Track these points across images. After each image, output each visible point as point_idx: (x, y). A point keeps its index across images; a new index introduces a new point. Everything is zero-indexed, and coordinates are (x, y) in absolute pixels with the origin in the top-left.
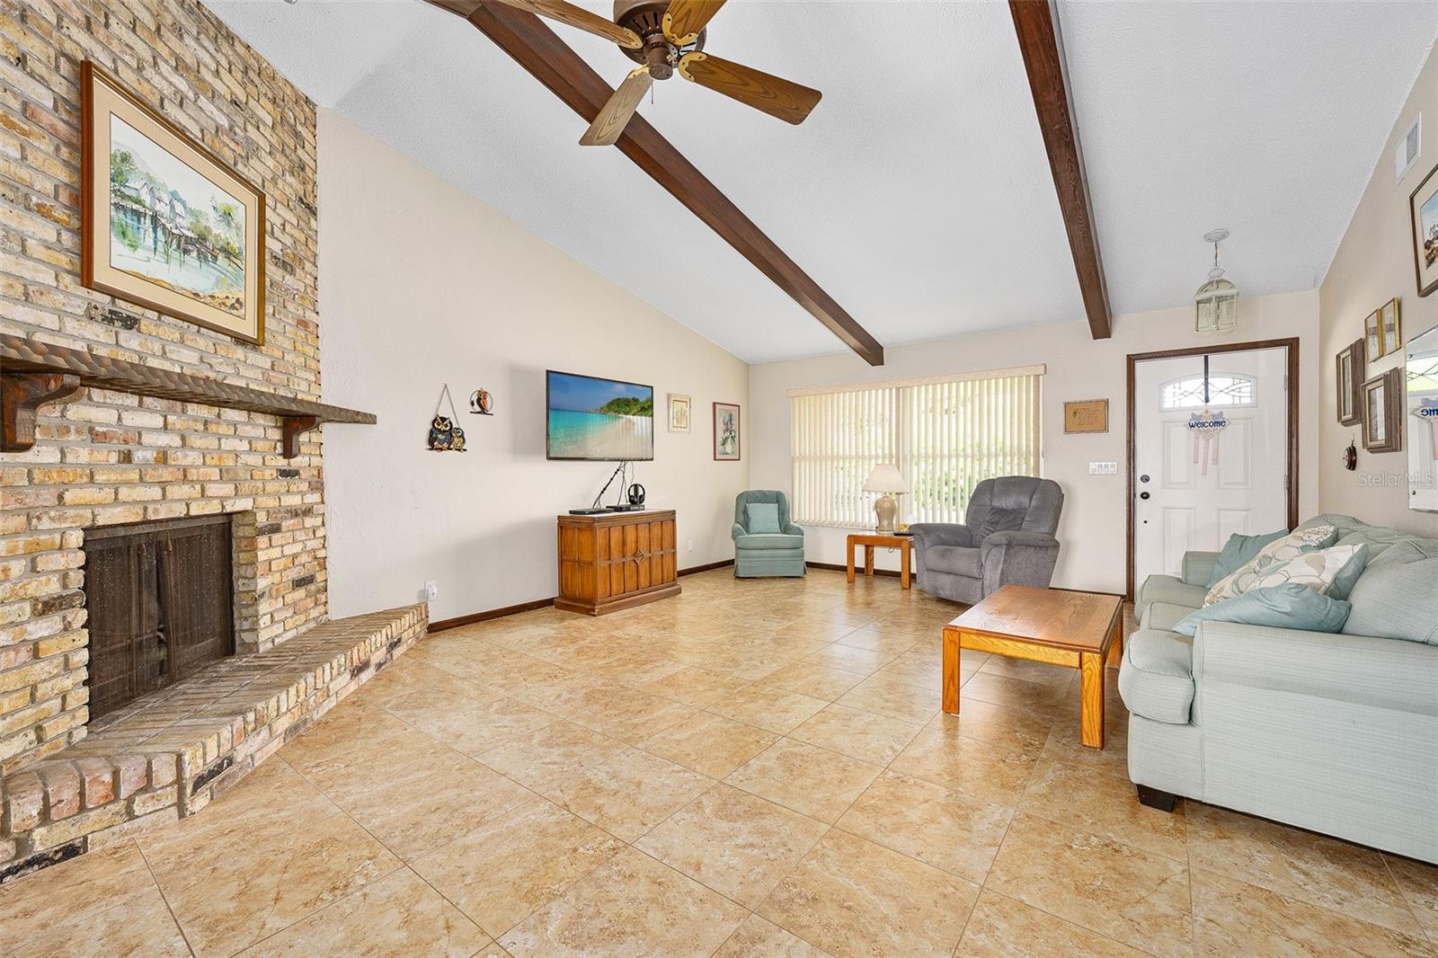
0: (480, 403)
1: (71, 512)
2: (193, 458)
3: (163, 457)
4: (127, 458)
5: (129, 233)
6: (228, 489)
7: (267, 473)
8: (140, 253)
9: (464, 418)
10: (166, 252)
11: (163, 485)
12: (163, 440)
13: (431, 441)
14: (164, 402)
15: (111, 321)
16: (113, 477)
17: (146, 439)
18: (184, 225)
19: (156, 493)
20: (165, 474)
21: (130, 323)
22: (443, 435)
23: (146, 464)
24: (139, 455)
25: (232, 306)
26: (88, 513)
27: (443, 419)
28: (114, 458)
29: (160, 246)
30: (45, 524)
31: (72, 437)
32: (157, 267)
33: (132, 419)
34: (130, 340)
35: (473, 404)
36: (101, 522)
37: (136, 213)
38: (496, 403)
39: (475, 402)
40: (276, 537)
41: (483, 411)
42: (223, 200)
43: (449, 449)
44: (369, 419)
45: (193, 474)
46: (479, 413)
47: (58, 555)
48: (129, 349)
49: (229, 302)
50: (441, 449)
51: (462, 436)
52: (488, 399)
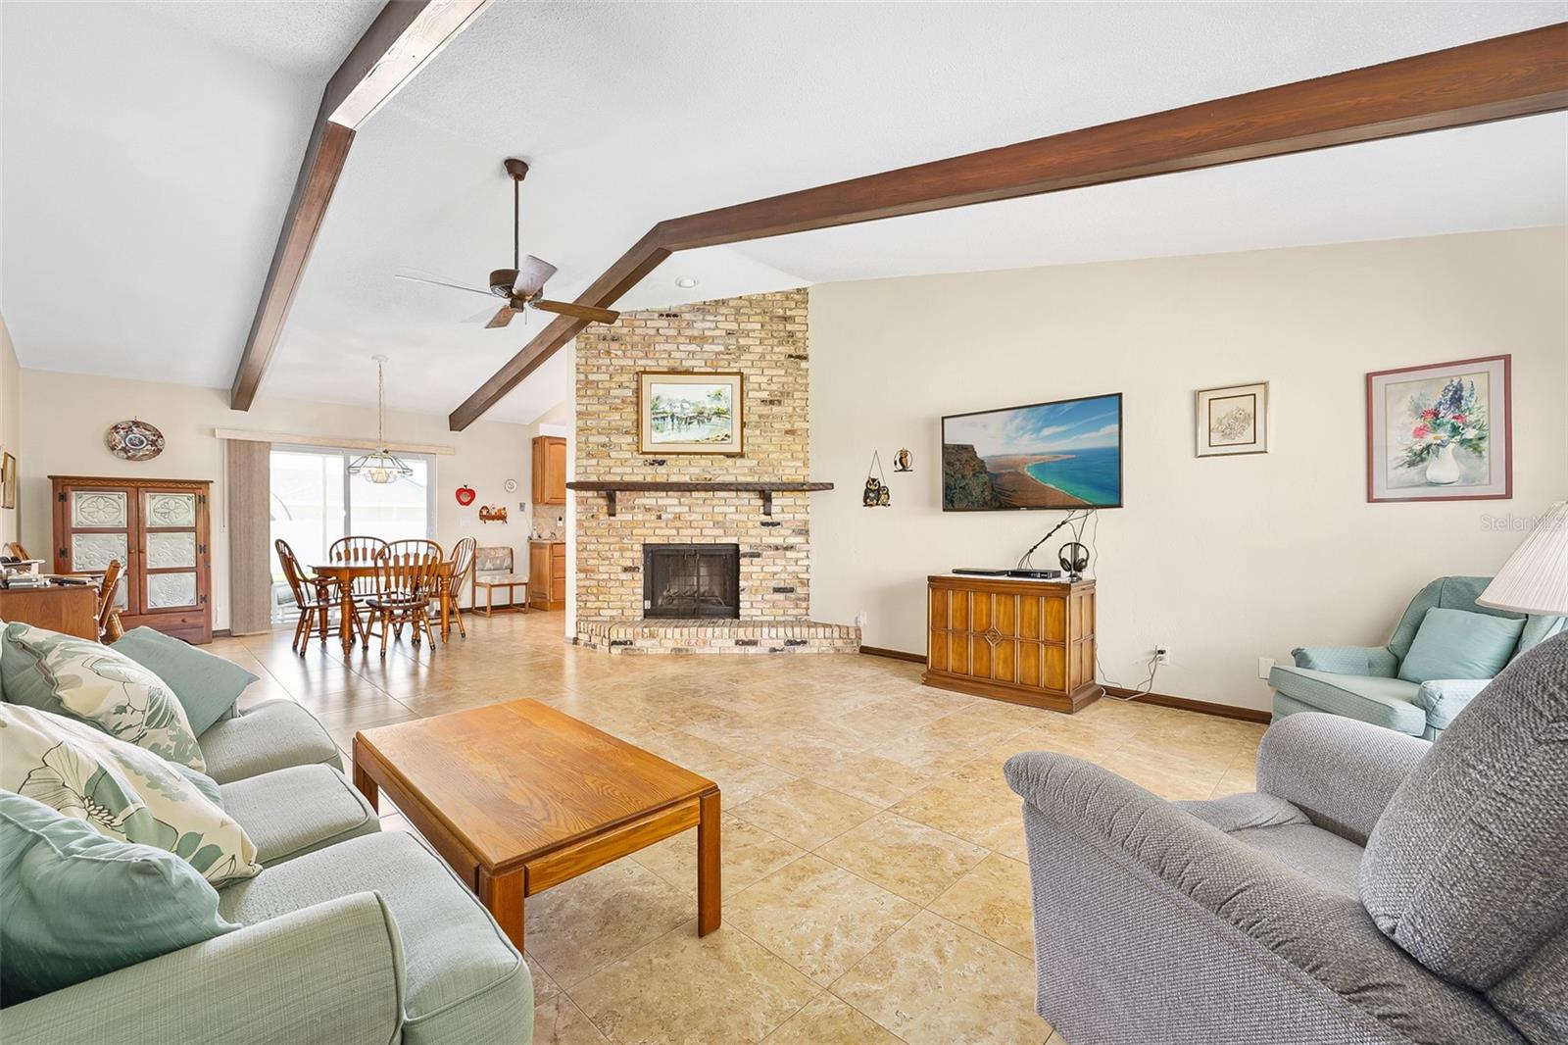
0: (903, 463)
1: (635, 538)
2: (694, 516)
3: (678, 517)
4: (659, 517)
5: (660, 427)
6: (720, 532)
7: (750, 525)
8: (665, 433)
9: (889, 478)
10: (679, 428)
11: (678, 529)
12: (678, 509)
13: (866, 498)
14: (679, 493)
15: (653, 464)
16: (653, 525)
17: (669, 509)
18: (690, 412)
19: (674, 532)
20: (678, 524)
21: (662, 463)
22: (875, 494)
23: (669, 520)
24: (664, 517)
25: (723, 440)
26: (642, 538)
27: (874, 480)
28: (653, 518)
29: (675, 427)
30: (626, 541)
31: (636, 510)
32: (675, 436)
33: (660, 502)
34: (661, 470)
35: (896, 463)
36: (647, 542)
37: (664, 418)
38: (915, 462)
39: (898, 462)
40: (755, 560)
41: (904, 469)
42: (713, 389)
43: (877, 504)
44: (830, 486)
45: (695, 524)
46: (901, 470)
47: (630, 552)
48: (660, 474)
49: (719, 439)
50: (872, 505)
51: (887, 493)
52: (909, 457)
